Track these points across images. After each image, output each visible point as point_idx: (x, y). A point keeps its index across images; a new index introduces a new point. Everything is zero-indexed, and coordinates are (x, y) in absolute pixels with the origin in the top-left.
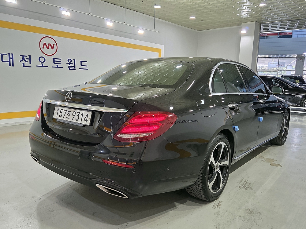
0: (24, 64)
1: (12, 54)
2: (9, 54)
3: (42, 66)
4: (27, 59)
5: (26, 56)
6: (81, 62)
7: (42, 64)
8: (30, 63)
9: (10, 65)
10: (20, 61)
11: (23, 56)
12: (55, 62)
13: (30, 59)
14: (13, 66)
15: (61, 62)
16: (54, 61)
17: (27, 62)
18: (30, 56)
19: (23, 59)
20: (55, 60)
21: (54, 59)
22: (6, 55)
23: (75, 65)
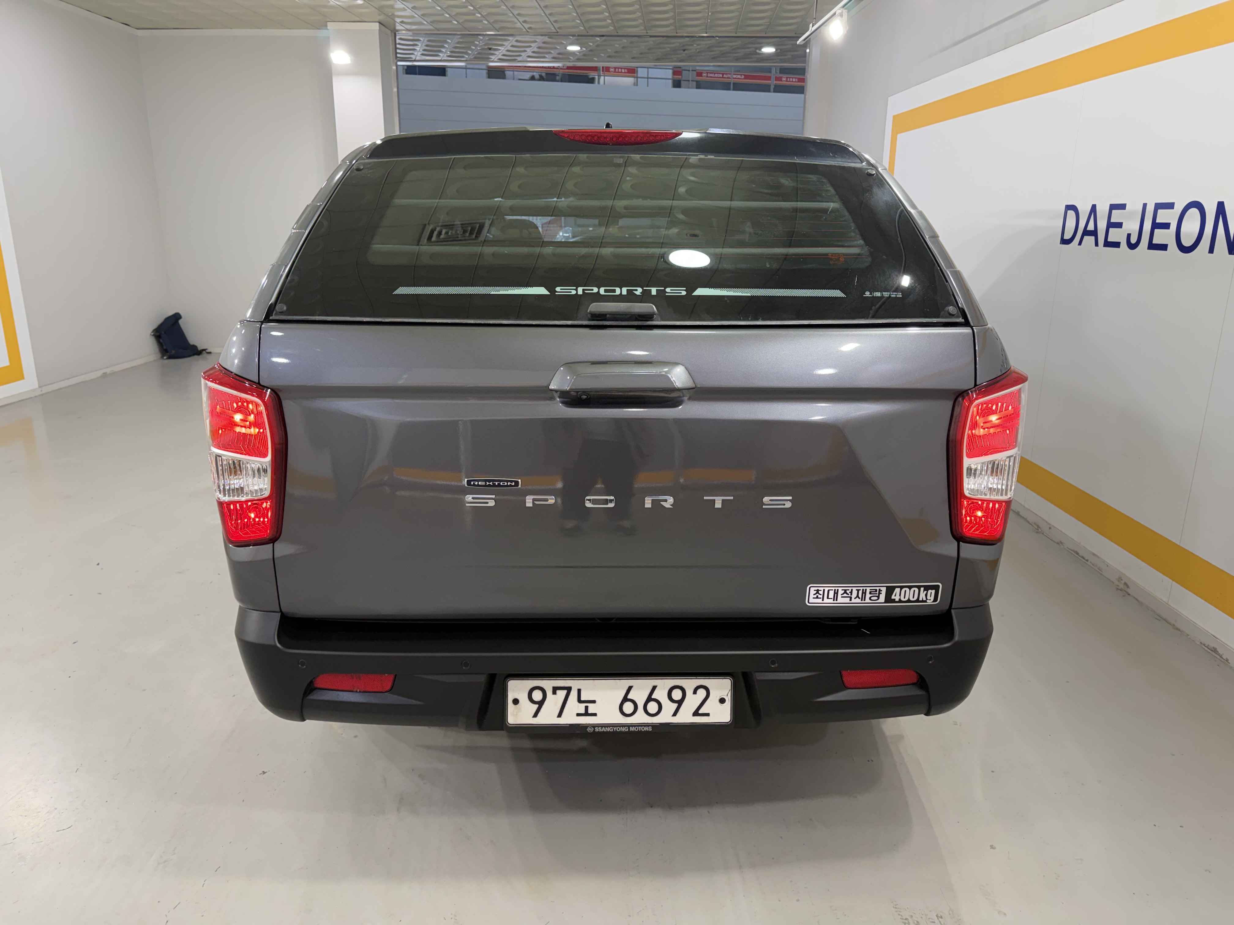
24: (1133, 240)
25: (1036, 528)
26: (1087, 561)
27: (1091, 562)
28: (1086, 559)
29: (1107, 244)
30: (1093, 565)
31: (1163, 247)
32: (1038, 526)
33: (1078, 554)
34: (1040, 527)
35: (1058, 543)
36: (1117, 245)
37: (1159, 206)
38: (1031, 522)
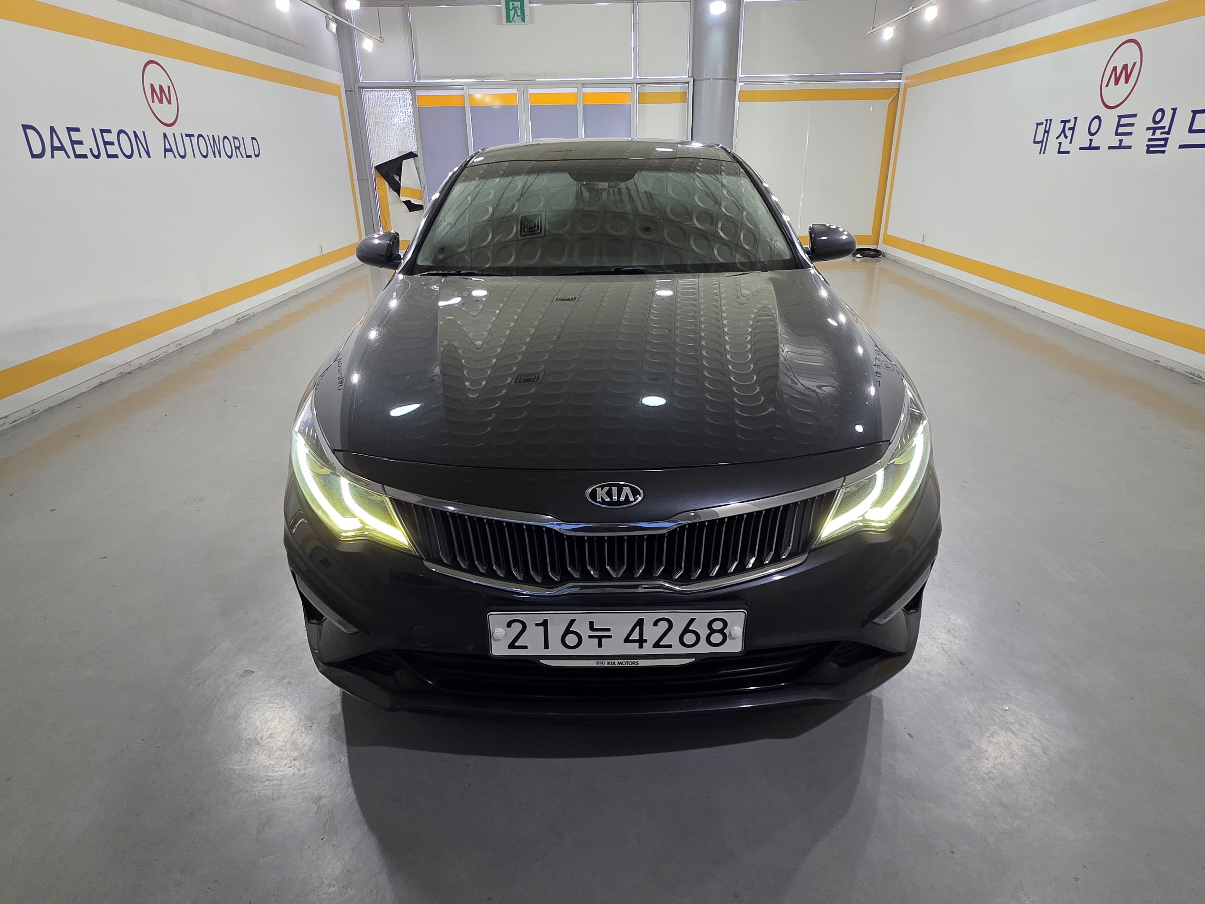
0: (1060, 143)
1: (1051, 120)
2: (1047, 120)
3: (1090, 148)
4: (1070, 129)
5: (1069, 121)
6: (1195, 113)
7: (1091, 140)
8: (1071, 142)
9: (1040, 153)
10: (1057, 138)
11: (1064, 122)
12: (1121, 130)
13: (1072, 129)
14: (1044, 153)
15: (1132, 125)
16: (1119, 125)
17: (1066, 137)
18: (1076, 118)
19: (1063, 131)
20: (1123, 121)
21: (1120, 117)
22: (1042, 124)
23: (1168, 133)
24: (96, 153)
25: (120, 375)
26: (159, 356)
27: (161, 354)
28: (157, 355)
29: (77, 156)
30: (163, 354)
31: (116, 156)
32: (121, 373)
33: (152, 359)
34: (122, 373)
35: (139, 367)
36: (85, 156)
37: (102, 131)
38: (114, 378)
